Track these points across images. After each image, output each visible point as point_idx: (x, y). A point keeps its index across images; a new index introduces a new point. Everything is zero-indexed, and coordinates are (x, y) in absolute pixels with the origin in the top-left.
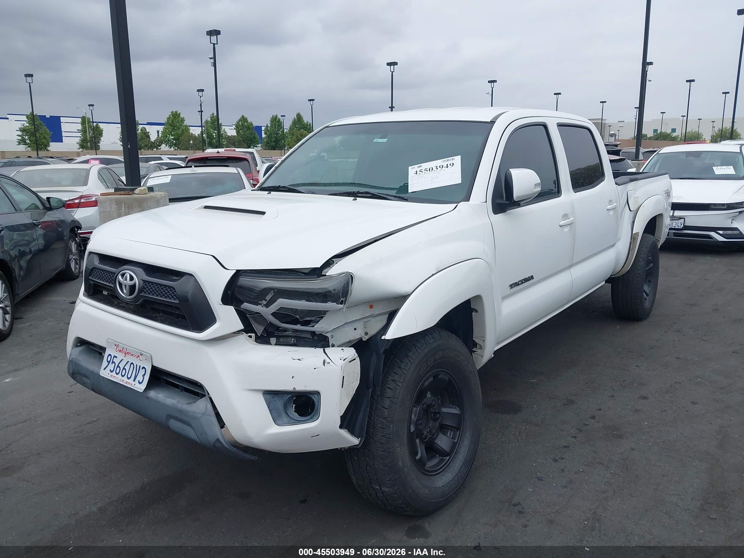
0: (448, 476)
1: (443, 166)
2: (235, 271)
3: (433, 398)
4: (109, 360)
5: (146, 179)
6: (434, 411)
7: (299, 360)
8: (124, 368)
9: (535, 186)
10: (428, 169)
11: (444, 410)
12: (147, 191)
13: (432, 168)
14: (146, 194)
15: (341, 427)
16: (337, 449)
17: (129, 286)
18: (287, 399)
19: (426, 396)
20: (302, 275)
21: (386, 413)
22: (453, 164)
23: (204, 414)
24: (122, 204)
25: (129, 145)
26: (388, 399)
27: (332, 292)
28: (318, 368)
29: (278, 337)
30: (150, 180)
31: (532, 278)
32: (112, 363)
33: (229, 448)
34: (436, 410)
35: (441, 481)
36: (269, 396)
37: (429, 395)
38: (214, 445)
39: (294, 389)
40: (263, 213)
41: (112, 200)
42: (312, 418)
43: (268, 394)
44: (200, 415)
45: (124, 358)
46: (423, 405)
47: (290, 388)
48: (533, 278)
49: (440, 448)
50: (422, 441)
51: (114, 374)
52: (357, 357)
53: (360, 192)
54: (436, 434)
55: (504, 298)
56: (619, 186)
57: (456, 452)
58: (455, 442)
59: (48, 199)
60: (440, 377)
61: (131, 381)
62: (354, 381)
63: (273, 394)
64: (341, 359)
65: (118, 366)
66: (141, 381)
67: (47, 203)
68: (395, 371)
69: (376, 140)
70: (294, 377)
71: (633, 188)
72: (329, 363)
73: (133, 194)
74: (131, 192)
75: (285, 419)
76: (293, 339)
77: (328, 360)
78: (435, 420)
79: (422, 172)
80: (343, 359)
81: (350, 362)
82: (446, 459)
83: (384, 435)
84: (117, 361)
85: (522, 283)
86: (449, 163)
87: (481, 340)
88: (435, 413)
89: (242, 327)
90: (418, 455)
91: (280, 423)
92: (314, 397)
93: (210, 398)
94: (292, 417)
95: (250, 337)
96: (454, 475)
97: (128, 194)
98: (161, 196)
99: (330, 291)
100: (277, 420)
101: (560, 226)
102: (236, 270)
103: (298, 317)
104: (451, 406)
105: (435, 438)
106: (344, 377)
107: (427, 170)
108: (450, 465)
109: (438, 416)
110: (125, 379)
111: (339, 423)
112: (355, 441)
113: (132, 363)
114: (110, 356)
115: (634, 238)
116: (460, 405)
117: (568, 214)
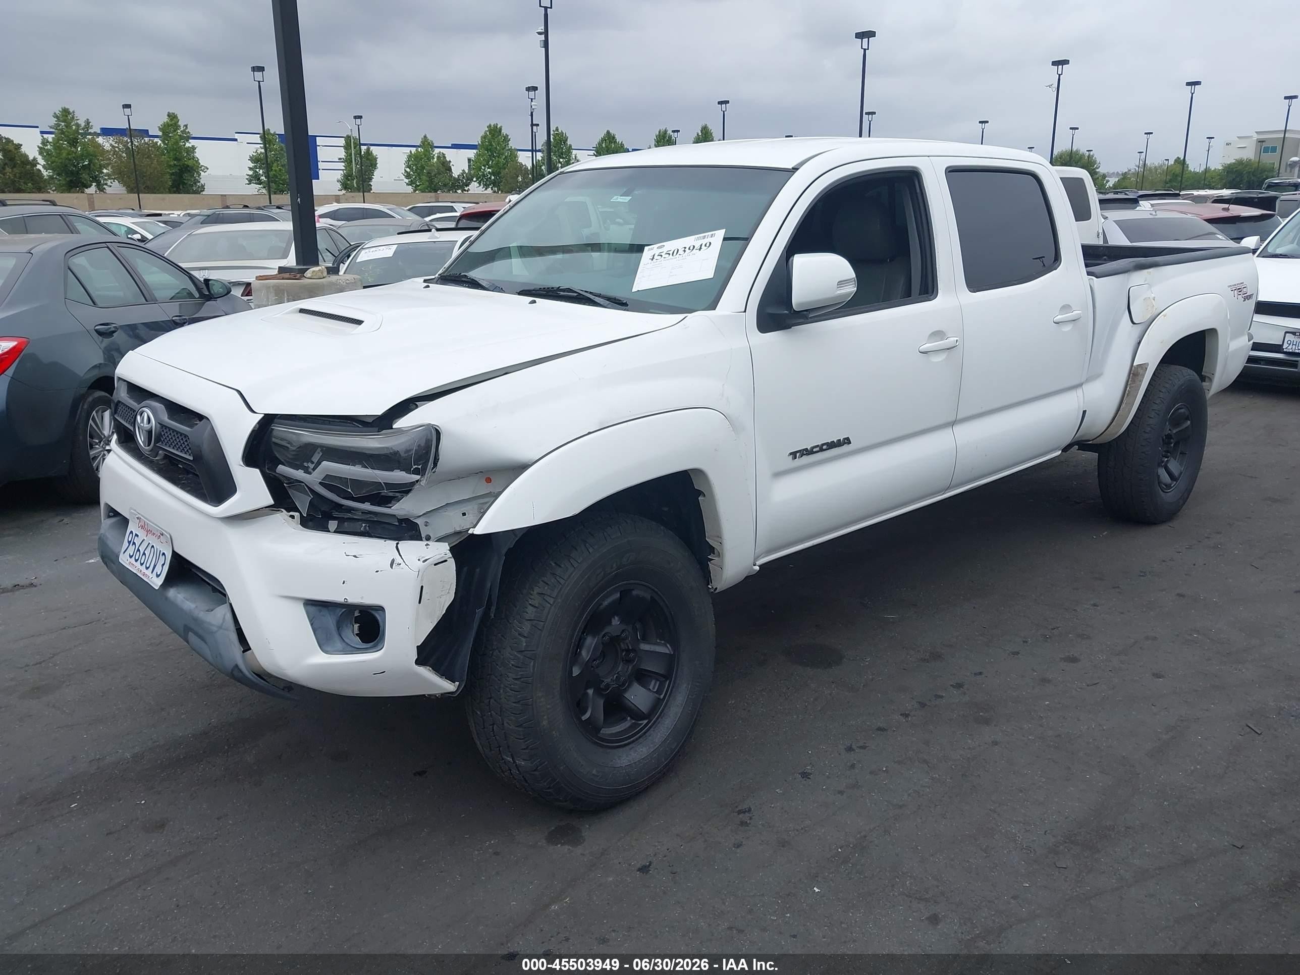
0: (642, 751)
1: (694, 247)
2: (263, 415)
3: (624, 627)
4: (130, 539)
5: (358, 251)
6: (627, 648)
7: (355, 556)
8: (144, 554)
9: (838, 285)
10: (671, 253)
11: (645, 647)
12: (325, 274)
13: (678, 250)
14: (324, 278)
15: (418, 662)
16: (424, 695)
17: (146, 431)
18: (341, 615)
19: (610, 623)
20: (359, 427)
21: (525, 644)
22: (710, 243)
23: (220, 627)
25: (299, 199)
26: (529, 622)
27: (402, 454)
28: (381, 571)
29: (341, 521)
30: (363, 252)
31: (847, 441)
32: (132, 545)
33: (255, 680)
34: (628, 647)
35: (627, 758)
36: (313, 609)
37: (616, 621)
38: (232, 673)
39: (346, 600)
40: (359, 322)
41: (269, 287)
42: (374, 646)
43: (312, 605)
44: (215, 629)
45: (145, 538)
46: (604, 636)
47: (340, 599)
48: (850, 441)
49: (631, 705)
50: (599, 691)
51: (133, 560)
52: (450, 558)
53: (560, 288)
54: (627, 684)
55: (778, 475)
56: (1097, 277)
57: (661, 713)
58: (659, 699)
59: (207, 281)
60: (634, 593)
61: (148, 572)
62: (443, 593)
63: (319, 605)
64: (419, 560)
65: (138, 550)
66: (158, 574)
67: (204, 286)
68: (545, 579)
69: (615, 197)
70: (345, 583)
71: (1146, 281)
72: (400, 564)
73: (304, 278)
74: (298, 275)
75: (339, 645)
76: (364, 525)
77: (398, 560)
78: (628, 661)
79: (661, 256)
80: (423, 560)
81: (435, 565)
82: (642, 724)
83: (518, 677)
84: (137, 541)
85: (822, 450)
86: (704, 242)
87: (718, 542)
88: (628, 651)
89: (272, 502)
90: (587, 714)
91: (329, 649)
92: (378, 614)
93: (231, 604)
94: (349, 643)
95: (293, 517)
96: (652, 750)
97: (294, 278)
98: (347, 282)
99: (396, 453)
100: (324, 643)
101: (920, 352)
102: (265, 414)
103: (350, 490)
104: (658, 641)
105: (626, 690)
106: (422, 587)
107: (669, 254)
108: (647, 734)
109: (632, 655)
110: (143, 568)
111: (414, 656)
112: (449, 686)
113: (153, 546)
114: (131, 535)
115: (1134, 373)
116: (674, 643)
117: (943, 330)
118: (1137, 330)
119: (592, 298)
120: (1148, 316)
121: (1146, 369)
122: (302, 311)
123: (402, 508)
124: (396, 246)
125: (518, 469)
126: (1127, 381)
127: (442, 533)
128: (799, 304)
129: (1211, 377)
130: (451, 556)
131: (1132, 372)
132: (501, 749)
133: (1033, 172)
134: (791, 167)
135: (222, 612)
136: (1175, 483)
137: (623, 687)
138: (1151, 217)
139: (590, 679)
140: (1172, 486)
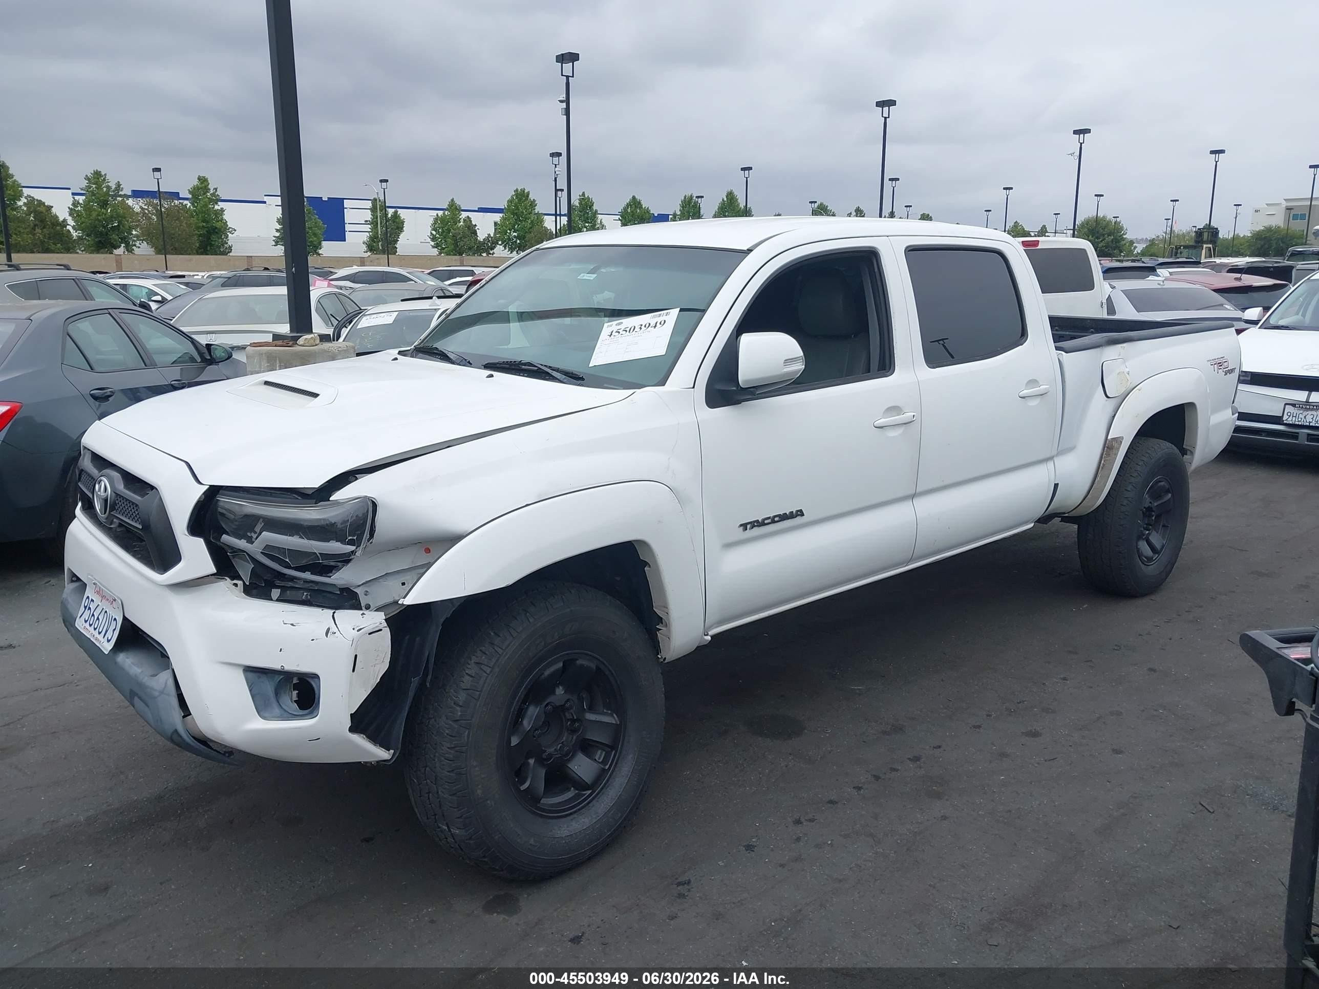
0: (584, 822)
1: (650, 324)
2: (208, 486)
3: (568, 696)
4: (86, 605)
5: (359, 318)
6: (571, 717)
7: (292, 625)
8: (98, 619)
9: (784, 363)
10: (628, 330)
11: (591, 716)
12: (318, 341)
13: (635, 327)
14: (316, 345)
15: (352, 730)
16: (360, 762)
17: (102, 499)
18: (279, 681)
19: (554, 693)
20: (298, 499)
21: (459, 714)
22: (665, 321)
23: (162, 692)
24: (275, 361)
25: (294, 269)
26: (464, 691)
27: (339, 526)
28: (317, 639)
29: (284, 589)
30: (364, 318)
31: (800, 513)
32: (88, 610)
33: (192, 744)
34: (573, 717)
35: (568, 829)
36: (251, 675)
37: (560, 691)
38: (171, 737)
39: (282, 668)
40: (315, 395)
41: (262, 354)
42: (311, 713)
43: (252, 671)
44: (156, 694)
45: (100, 604)
46: (547, 705)
47: (277, 667)
48: (803, 513)
49: (576, 776)
50: (540, 761)
51: (87, 625)
52: (386, 627)
53: (522, 362)
54: (571, 755)
55: (729, 546)
56: (1066, 352)
57: (605, 784)
58: (604, 770)
59: (209, 346)
60: (579, 662)
61: (101, 637)
62: (377, 662)
63: (259, 672)
64: (354, 629)
65: (93, 615)
66: (109, 638)
67: (205, 351)
68: (483, 648)
69: (582, 275)
70: (282, 650)
71: (1120, 355)
72: (335, 633)
73: (296, 345)
74: (291, 343)
75: (277, 711)
76: (305, 594)
77: (334, 629)
78: (574, 731)
79: (619, 332)
80: (357, 629)
81: (370, 634)
82: (586, 794)
83: (453, 746)
84: (93, 606)
85: (773, 522)
86: (659, 320)
87: (664, 611)
88: (573, 721)
89: (214, 570)
90: (525, 784)
91: (266, 715)
92: (314, 681)
93: (173, 670)
94: (287, 710)
95: (236, 585)
96: (595, 821)
97: (287, 345)
98: (340, 349)
99: (333, 525)
100: (262, 708)
101: (876, 427)
102: (210, 486)
103: (288, 560)
104: (605, 711)
105: (569, 760)
106: (356, 656)
107: (626, 331)
108: (590, 805)
109: (577, 724)
110: (96, 633)
111: (348, 724)
112: (383, 754)
113: (106, 612)
114: (87, 600)
115: (1109, 447)
116: (620, 710)
117: (899, 405)
118: (1110, 405)
119: (550, 373)
120: (1122, 390)
121: (1121, 442)
122: (267, 383)
123: (341, 577)
124: (397, 313)
125: (453, 539)
126: (1102, 455)
127: (381, 603)
128: (746, 382)
129: (1192, 450)
130: (386, 625)
131: (1107, 446)
132: (437, 817)
133: (999, 250)
134: (745, 249)
135: (165, 676)
136: (1157, 555)
137: (569, 756)
138: (1160, 287)
139: (530, 747)
140: (1154, 559)
